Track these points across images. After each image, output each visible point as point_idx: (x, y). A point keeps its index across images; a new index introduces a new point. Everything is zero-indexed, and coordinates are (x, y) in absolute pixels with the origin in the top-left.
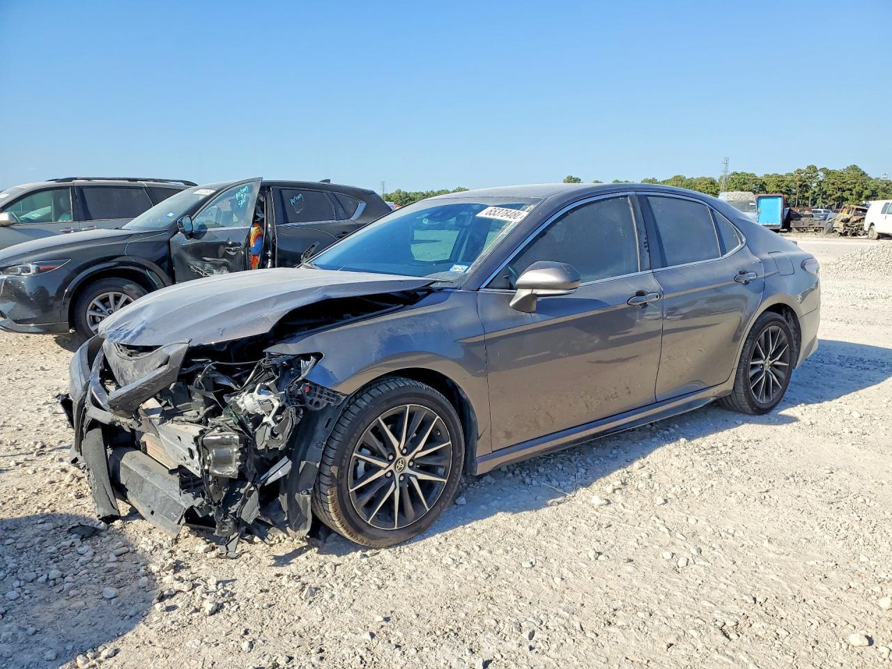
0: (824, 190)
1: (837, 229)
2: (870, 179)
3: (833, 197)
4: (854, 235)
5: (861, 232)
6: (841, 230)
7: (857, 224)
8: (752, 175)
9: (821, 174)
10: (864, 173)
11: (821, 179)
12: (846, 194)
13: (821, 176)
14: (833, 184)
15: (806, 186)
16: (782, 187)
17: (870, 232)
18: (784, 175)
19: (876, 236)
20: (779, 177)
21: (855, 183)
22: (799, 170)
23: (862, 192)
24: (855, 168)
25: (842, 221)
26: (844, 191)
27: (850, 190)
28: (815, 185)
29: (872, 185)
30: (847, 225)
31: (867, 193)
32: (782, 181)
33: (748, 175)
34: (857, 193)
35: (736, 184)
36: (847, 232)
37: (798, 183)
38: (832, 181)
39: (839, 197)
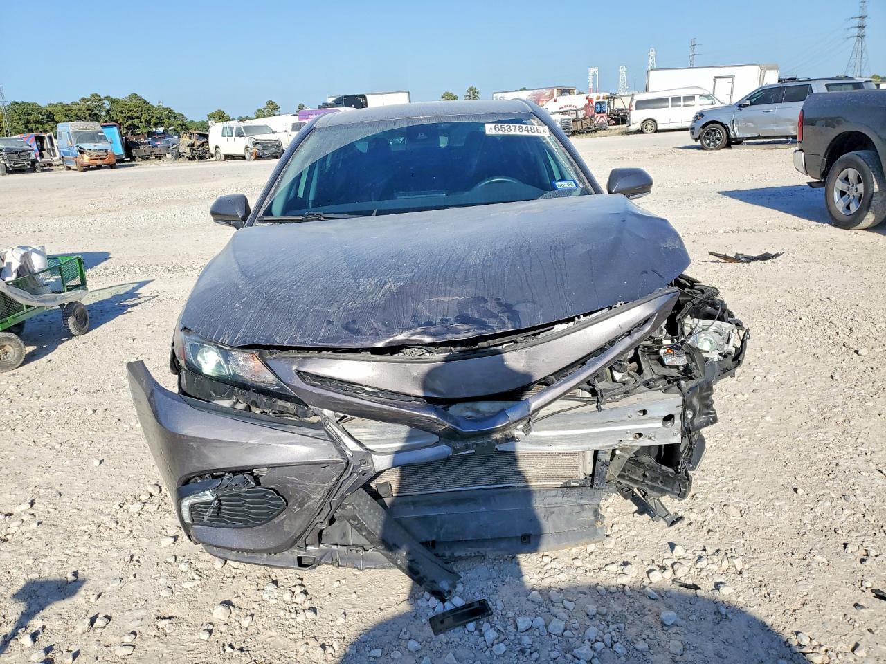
0: (114, 118)
1: (184, 154)
2: (153, 107)
3: (126, 125)
4: (201, 158)
5: (207, 155)
6: (189, 155)
7: (201, 148)
8: (35, 104)
9: (106, 102)
10: (145, 102)
11: (108, 107)
12: (136, 122)
13: (107, 105)
14: (121, 112)
15: (95, 115)
16: (72, 117)
17: (218, 155)
18: (69, 103)
19: (223, 158)
20: (65, 106)
21: (141, 111)
22: (83, 98)
23: (150, 120)
24: (135, 96)
25: (188, 146)
26: (133, 119)
27: (138, 118)
28: (103, 113)
29: (156, 112)
30: (193, 150)
31: (154, 120)
32: (69, 110)
33: (29, 105)
34: (146, 120)
35: (19, 115)
36: (194, 157)
37: (87, 112)
38: (119, 109)
39: (130, 125)
